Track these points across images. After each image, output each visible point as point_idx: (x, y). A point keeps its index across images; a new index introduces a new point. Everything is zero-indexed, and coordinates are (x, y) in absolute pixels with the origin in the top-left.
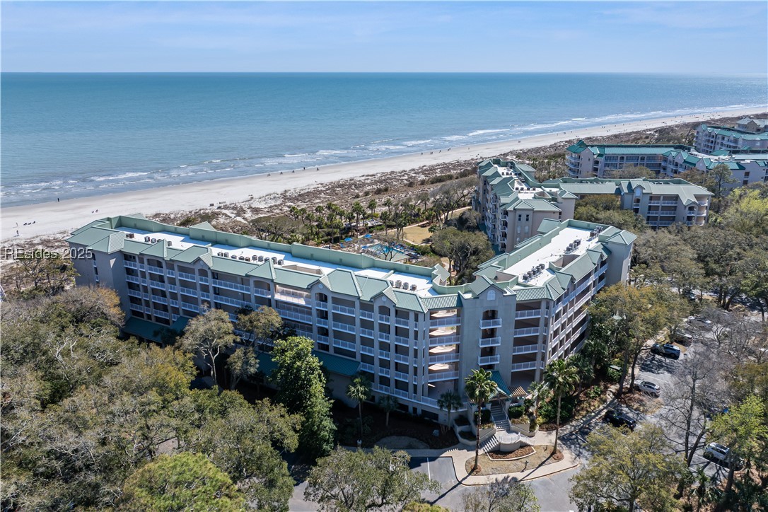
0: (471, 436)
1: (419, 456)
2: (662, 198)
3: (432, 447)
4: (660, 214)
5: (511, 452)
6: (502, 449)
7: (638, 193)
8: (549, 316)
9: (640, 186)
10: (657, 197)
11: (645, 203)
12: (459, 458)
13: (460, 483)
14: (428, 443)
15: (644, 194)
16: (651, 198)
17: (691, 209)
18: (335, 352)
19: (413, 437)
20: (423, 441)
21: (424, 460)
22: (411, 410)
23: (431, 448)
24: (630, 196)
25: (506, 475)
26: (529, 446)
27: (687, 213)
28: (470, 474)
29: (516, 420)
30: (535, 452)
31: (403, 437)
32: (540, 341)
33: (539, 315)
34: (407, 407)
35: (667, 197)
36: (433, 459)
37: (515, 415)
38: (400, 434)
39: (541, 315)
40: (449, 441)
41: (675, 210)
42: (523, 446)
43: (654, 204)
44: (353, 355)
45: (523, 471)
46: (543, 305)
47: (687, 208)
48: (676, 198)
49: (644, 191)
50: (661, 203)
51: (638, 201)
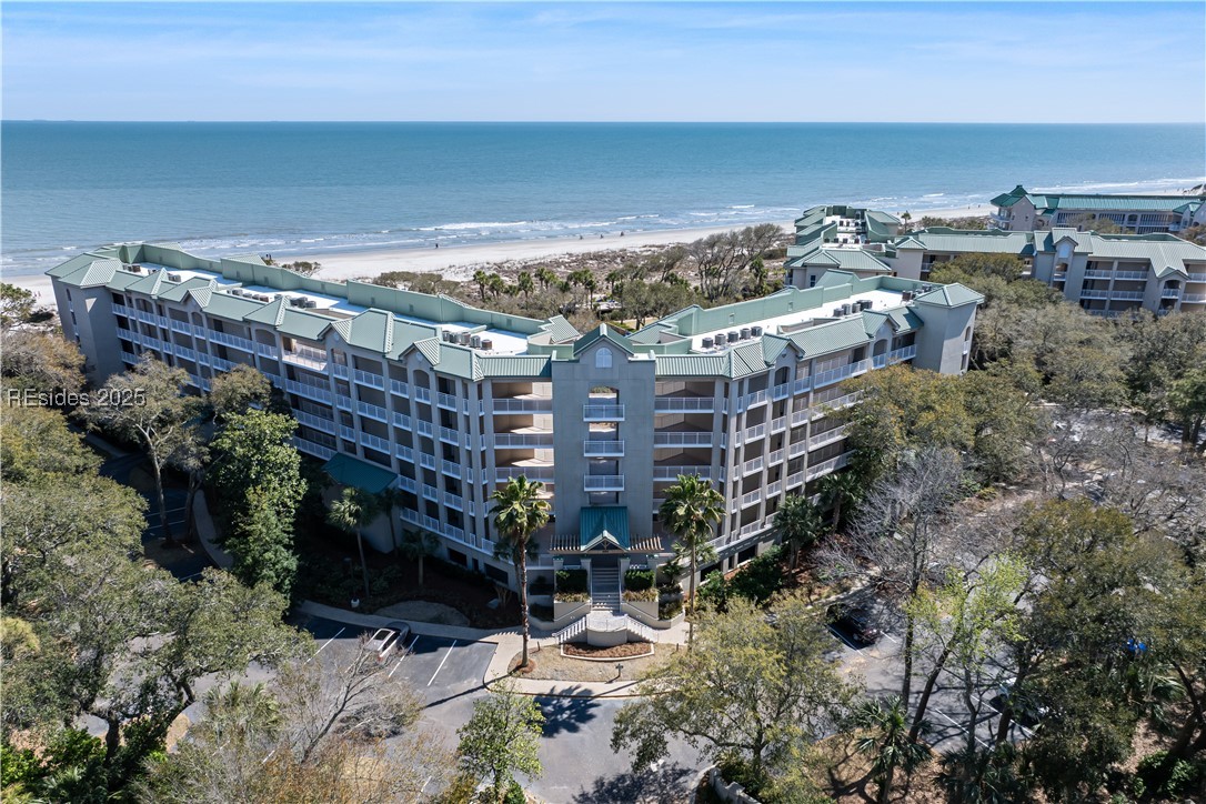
0: (546, 613)
1: (443, 635)
2: (1116, 264)
3: (473, 625)
4: (1110, 296)
5: (604, 648)
6: (591, 640)
7: (1063, 253)
8: (730, 411)
9: (1067, 239)
10: (1107, 263)
11: (1078, 272)
12: (507, 646)
13: (485, 686)
14: (469, 617)
15: (1075, 254)
16: (1089, 265)
17: (1172, 284)
18: (366, 457)
19: (452, 606)
20: (463, 612)
21: (447, 643)
22: (470, 563)
23: (471, 626)
24: (1047, 258)
25: (574, 684)
26: (648, 642)
27: (1162, 293)
28: (510, 674)
29: (633, 594)
30: (653, 652)
31: (436, 604)
32: (716, 458)
33: (710, 408)
34: (465, 557)
35: (1125, 264)
36: (463, 643)
37: (637, 584)
38: (431, 599)
39: (717, 408)
40: (508, 618)
41: (1143, 290)
42: (633, 640)
43: (1098, 275)
44: (385, 460)
45: (611, 682)
46: (719, 388)
47: (1163, 284)
48: (1146, 265)
49: (1077, 250)
50: (1113, 275)
51: (1065, 267)
